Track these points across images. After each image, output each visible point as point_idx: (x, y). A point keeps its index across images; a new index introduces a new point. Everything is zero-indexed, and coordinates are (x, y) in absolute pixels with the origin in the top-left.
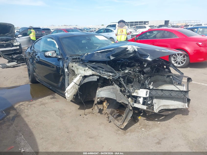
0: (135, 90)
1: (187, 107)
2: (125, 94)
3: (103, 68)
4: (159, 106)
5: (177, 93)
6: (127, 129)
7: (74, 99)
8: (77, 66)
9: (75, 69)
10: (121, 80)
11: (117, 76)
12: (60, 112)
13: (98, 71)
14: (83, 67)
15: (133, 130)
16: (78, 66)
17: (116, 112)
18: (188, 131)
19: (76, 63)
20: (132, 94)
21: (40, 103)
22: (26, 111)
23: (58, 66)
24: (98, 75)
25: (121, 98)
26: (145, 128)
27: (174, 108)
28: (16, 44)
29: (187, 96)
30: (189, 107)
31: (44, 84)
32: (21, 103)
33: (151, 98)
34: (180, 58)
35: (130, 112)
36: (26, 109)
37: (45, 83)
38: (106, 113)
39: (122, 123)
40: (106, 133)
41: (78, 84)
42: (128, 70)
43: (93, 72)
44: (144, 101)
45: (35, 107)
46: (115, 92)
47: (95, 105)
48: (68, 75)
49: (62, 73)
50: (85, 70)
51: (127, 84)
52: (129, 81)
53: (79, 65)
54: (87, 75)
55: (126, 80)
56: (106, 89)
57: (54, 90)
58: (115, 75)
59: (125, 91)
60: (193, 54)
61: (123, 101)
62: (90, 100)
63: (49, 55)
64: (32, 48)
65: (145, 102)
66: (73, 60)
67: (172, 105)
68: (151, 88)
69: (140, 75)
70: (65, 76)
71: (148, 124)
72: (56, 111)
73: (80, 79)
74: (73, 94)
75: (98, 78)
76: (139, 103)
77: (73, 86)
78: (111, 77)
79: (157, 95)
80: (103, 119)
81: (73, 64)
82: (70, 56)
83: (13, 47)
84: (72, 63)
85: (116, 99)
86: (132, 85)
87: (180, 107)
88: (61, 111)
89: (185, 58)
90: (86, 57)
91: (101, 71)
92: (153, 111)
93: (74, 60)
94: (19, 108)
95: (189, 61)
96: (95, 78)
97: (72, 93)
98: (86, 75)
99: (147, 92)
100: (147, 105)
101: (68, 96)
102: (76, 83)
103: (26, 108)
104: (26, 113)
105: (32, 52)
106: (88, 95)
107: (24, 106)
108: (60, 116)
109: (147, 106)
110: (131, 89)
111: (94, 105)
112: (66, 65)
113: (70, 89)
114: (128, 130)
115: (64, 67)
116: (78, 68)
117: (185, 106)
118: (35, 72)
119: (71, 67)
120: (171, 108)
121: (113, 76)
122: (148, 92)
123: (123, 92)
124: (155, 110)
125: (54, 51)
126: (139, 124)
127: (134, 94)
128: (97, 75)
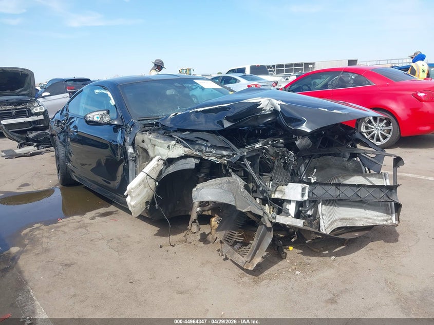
0: (278, 185)
1: (394, 221)
2: (256, 195)
3: (207, 141)
4: (332, 220)
5: (371, 190)
6: (261, 273)
7: (147, 213)
8: (152, 138)
9: (149, 145)
10: (245, 165)
11: (237, 157)
12: (118, 241)
13: (197, 147)
14: (165, 140)
15: (276, 274)
16: (154, 139)
17: (237, 235)
18: (399, 274)
19: (150, 133)
20: (271, 195)
21: (78, 224)
22: (45, 240)
23: (114, 142)
24: (196, 155)
25: (245, 201)
26: (303, 271)
27: (365, 225)
28: (37, 110)
29: (393, 198)
30: (399, 221)
31: (88, 184)
32: (36, 226)
33: (313, 204)
34: (378, 129)
35: (267, 235)
36: (46, 237)
37: (89, 182)
38: (215, 238)
39: (250, 258)
40: (215, 282)
41: (155, 176)
42: (260, 143)
43: (187, 150)
44: (299, 209)
45: (65, 233)
46: (233, 190)
47: (193, 222)
48: (135, 161)
49: (121, 156)
50: (169, 146)
51: (260, 175)
52: (265, 168)
53: (157, 137)
54: (174, 157)
55: (257, 166)
56: (212, 185)
57: (108, 195)
58: (233, 155)
59: (255, 189)
60: (407, 118)
61: (250, 208)
62: (182, 214)
63: (95, 119)
64: (65, 112)
65: (301, 211)
66: (145, 127)
67: (360, 219)
68: (313, 181)
69: (288, 152)
70: (128, 163)
71: (309, 261)
72: (109, 239)
73: (158, 165)
74: (145, 200)
75: (198, 162)
76: (288, 214)
77: (143, 181)
78: (224, 160)
79: (327, 196)
80: (210, 253)
81: (143, 136)
82: (139, 120)
83: (32, 117)
84: (143, 134)
85: (235, 205)
86: (271, 176)
87: (380, 222)
88: (119, 239)
89: (389, 128)
90: (173, 120)
91: (203, 148)
92: (319, 230)
93: (147, 128)
94: (31, 235)
95: (399, 133)
96: (191, 164)
97: (141, 196)
98: (171, 157)
99: (303, 189)
100: (304, 218)
101: (133, 203)
102: (148, 175)
103: (45, 234)
104: (44, 246)
105: (63, 120)
106: (178, 202)
107: (41, 231)
108: (117, 250)
109: (304, 221)
110: (270, 185)
111: (190, 223)
112: (130, 139)
113: (136, 187)
114: (263, 274)
115: (126, 144)
116: (154, 143)
117: (389, 221)
118: (70, 161)
119: (141, 141)
120: (359, 225)
121: (228, 156)
122: (307, 191)
123: (253, 192)
124: (323, 229)
125: (105, 112)
126: (288, 261)
127: (276, 196)
128: (195, 157)
